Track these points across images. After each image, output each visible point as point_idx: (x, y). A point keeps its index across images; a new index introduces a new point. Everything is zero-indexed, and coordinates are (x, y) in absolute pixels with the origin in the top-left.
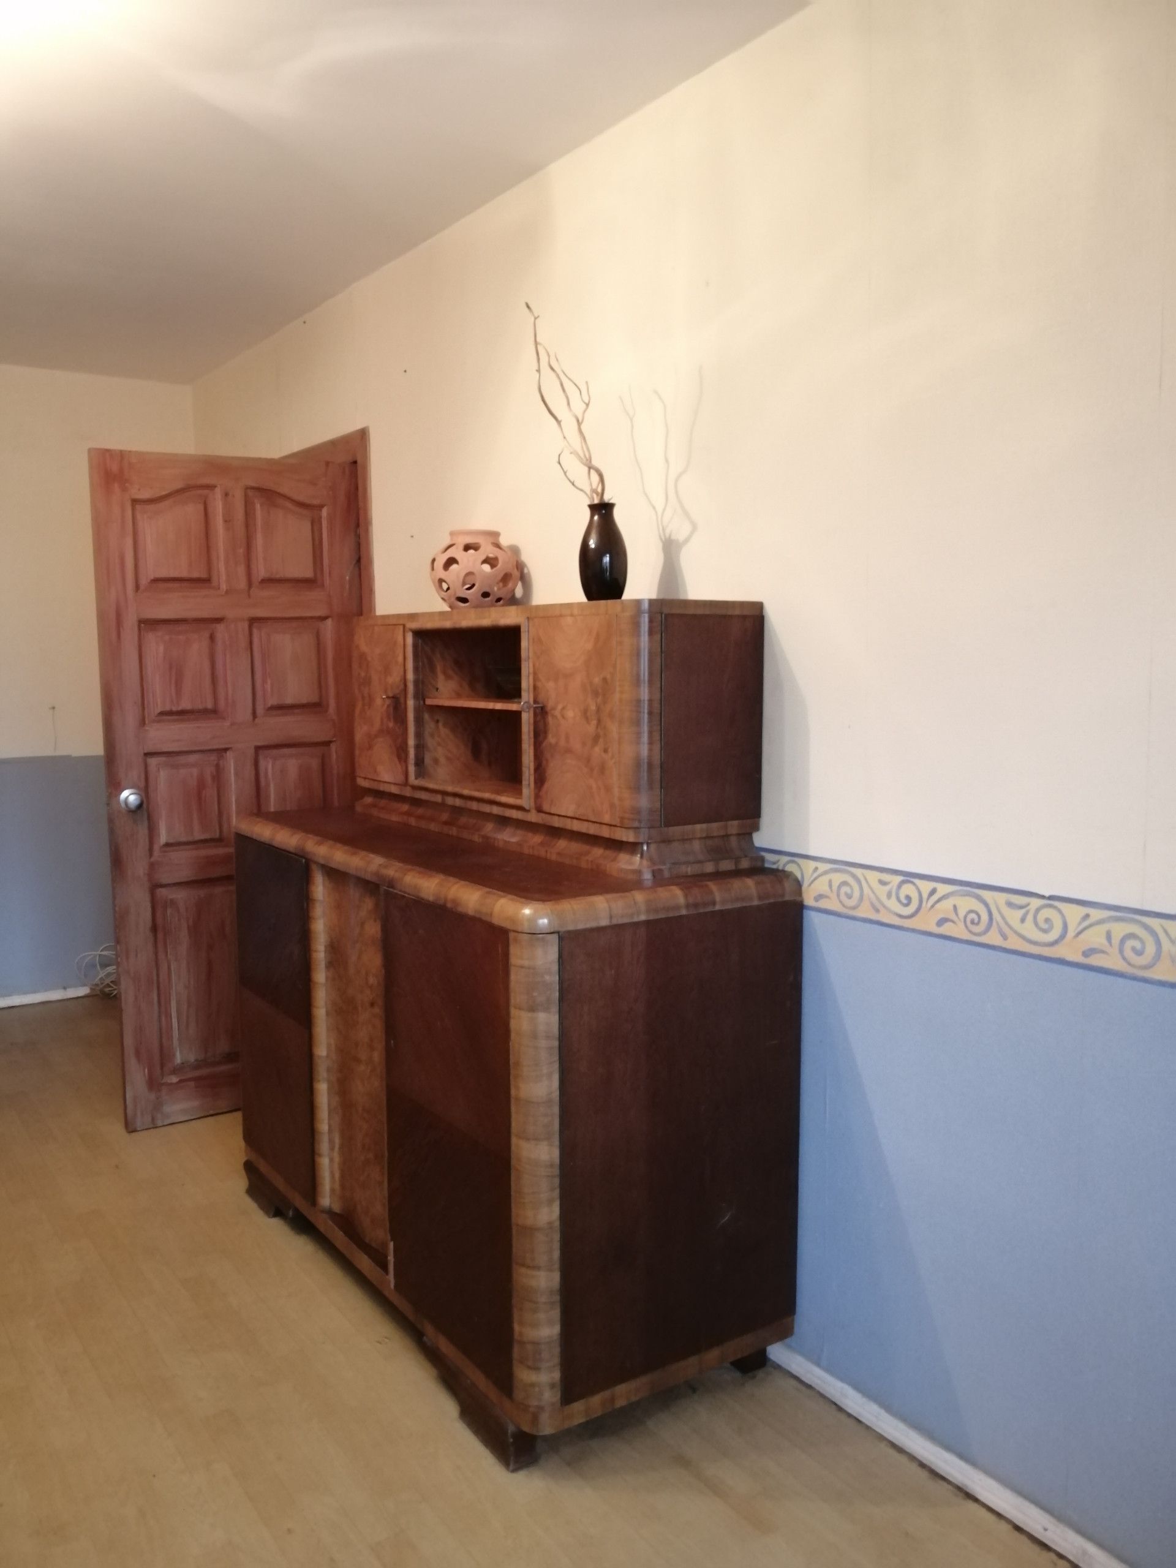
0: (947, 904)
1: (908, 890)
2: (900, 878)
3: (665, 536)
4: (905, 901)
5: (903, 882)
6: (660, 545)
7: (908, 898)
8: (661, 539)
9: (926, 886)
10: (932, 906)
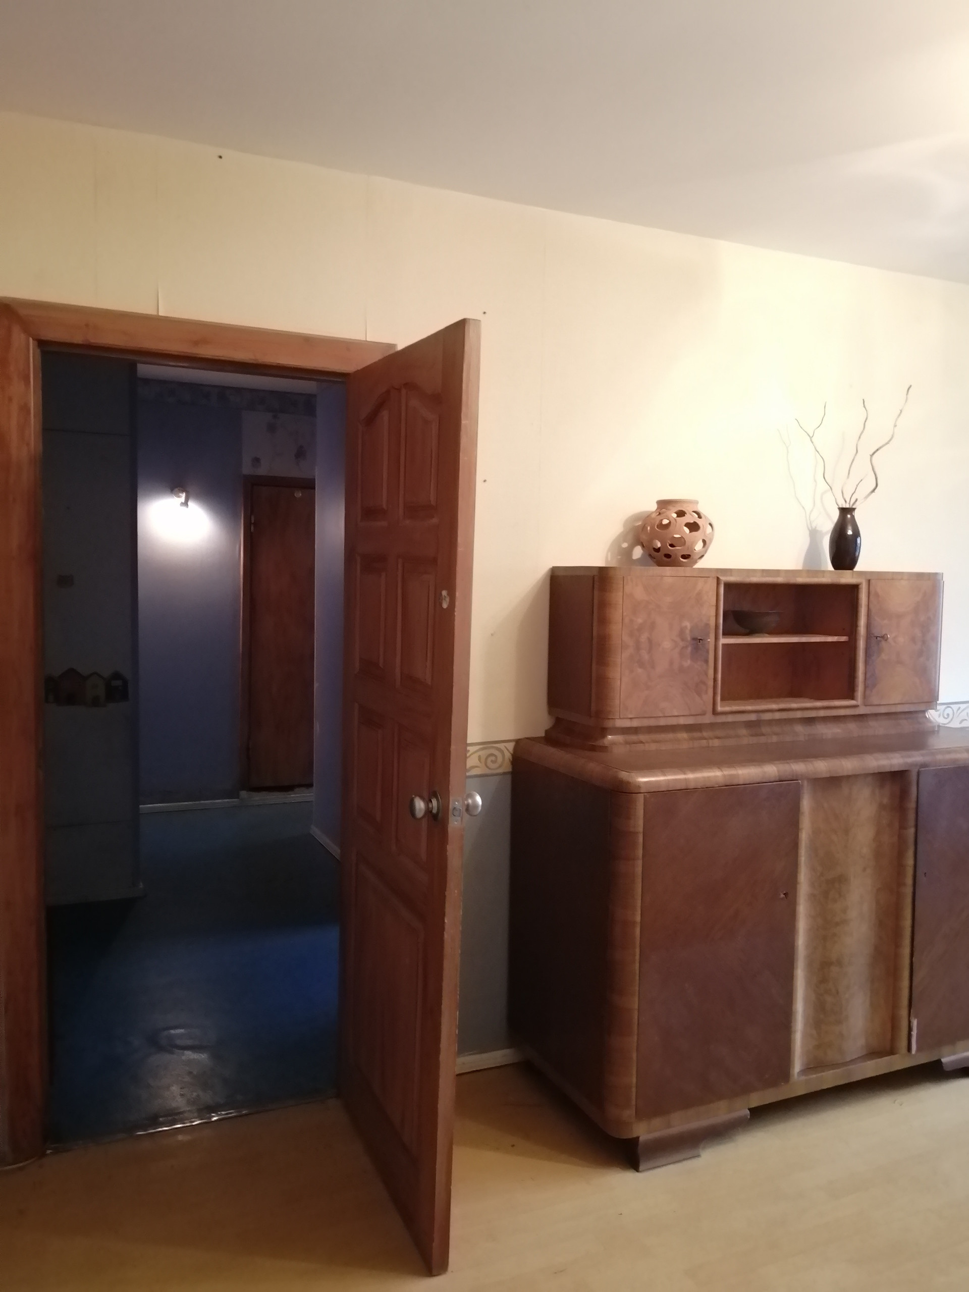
0: (964, 713)
1: (949, 711)
2: (945, 706)
3: (811, 527)
4: (946, 717)
5: (946, 708)
6: (808, 532)
7: (948, 715)
8: (809, 529)
9: (955, 707)
10: (958, 716)
